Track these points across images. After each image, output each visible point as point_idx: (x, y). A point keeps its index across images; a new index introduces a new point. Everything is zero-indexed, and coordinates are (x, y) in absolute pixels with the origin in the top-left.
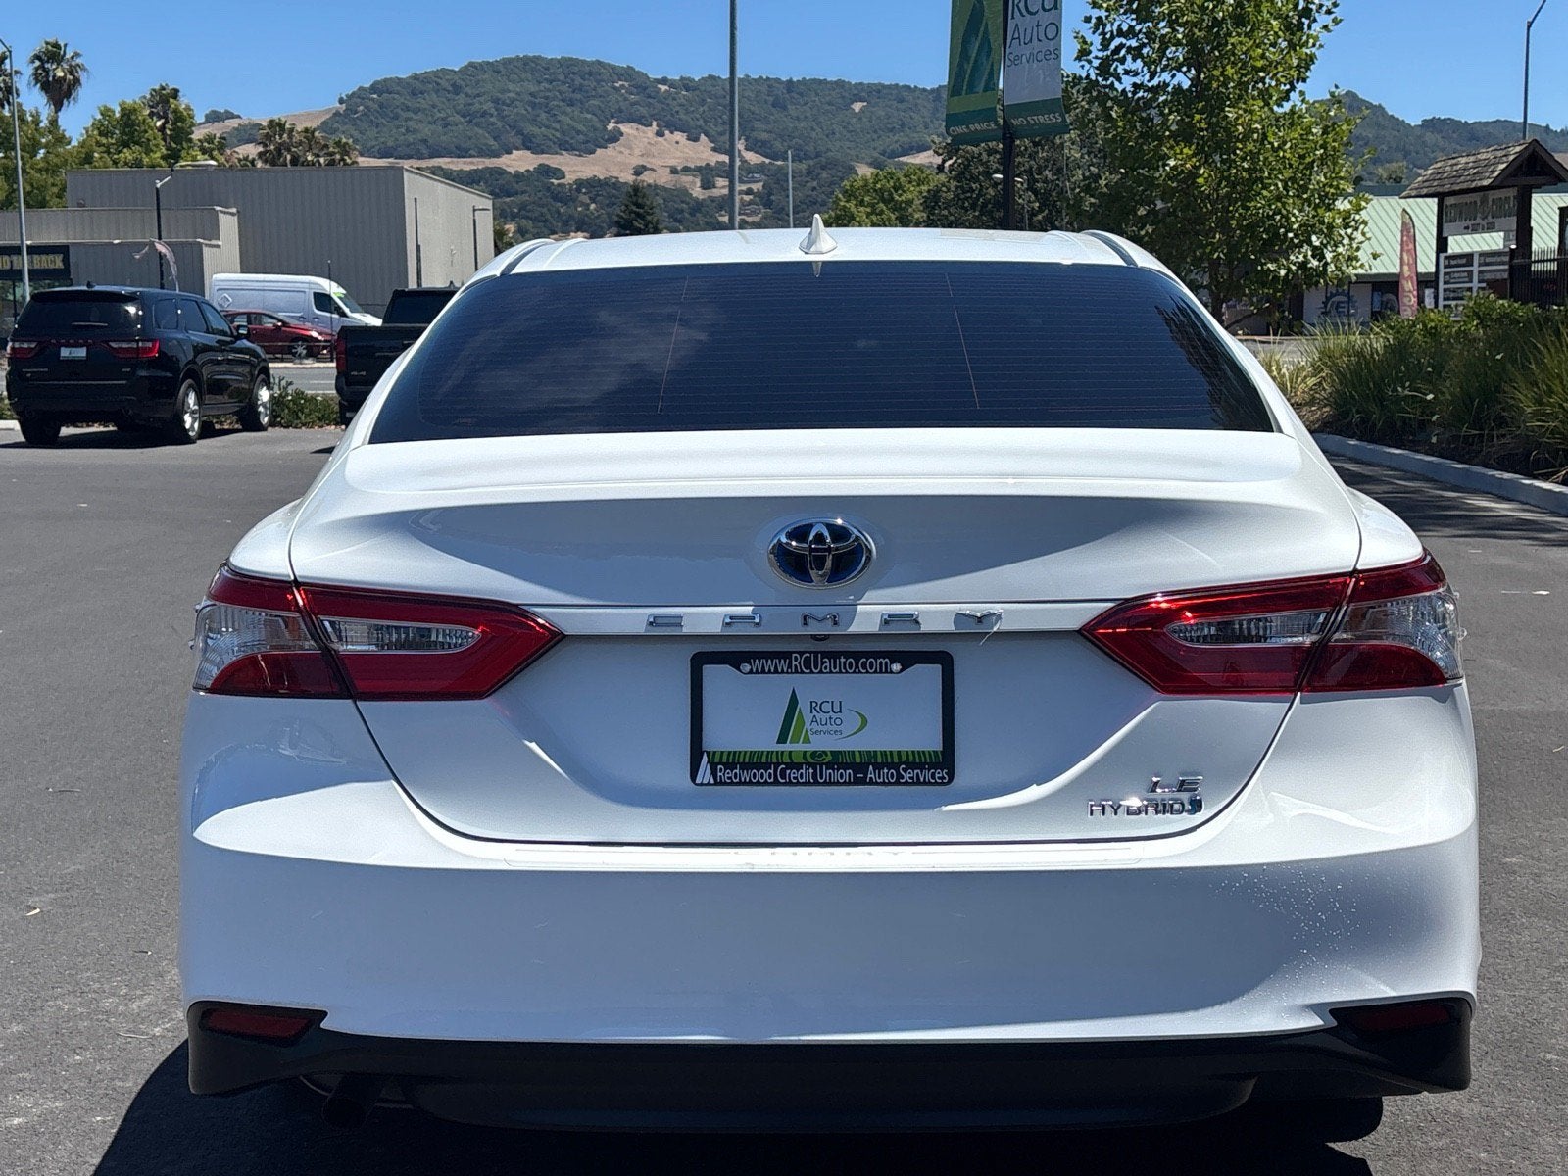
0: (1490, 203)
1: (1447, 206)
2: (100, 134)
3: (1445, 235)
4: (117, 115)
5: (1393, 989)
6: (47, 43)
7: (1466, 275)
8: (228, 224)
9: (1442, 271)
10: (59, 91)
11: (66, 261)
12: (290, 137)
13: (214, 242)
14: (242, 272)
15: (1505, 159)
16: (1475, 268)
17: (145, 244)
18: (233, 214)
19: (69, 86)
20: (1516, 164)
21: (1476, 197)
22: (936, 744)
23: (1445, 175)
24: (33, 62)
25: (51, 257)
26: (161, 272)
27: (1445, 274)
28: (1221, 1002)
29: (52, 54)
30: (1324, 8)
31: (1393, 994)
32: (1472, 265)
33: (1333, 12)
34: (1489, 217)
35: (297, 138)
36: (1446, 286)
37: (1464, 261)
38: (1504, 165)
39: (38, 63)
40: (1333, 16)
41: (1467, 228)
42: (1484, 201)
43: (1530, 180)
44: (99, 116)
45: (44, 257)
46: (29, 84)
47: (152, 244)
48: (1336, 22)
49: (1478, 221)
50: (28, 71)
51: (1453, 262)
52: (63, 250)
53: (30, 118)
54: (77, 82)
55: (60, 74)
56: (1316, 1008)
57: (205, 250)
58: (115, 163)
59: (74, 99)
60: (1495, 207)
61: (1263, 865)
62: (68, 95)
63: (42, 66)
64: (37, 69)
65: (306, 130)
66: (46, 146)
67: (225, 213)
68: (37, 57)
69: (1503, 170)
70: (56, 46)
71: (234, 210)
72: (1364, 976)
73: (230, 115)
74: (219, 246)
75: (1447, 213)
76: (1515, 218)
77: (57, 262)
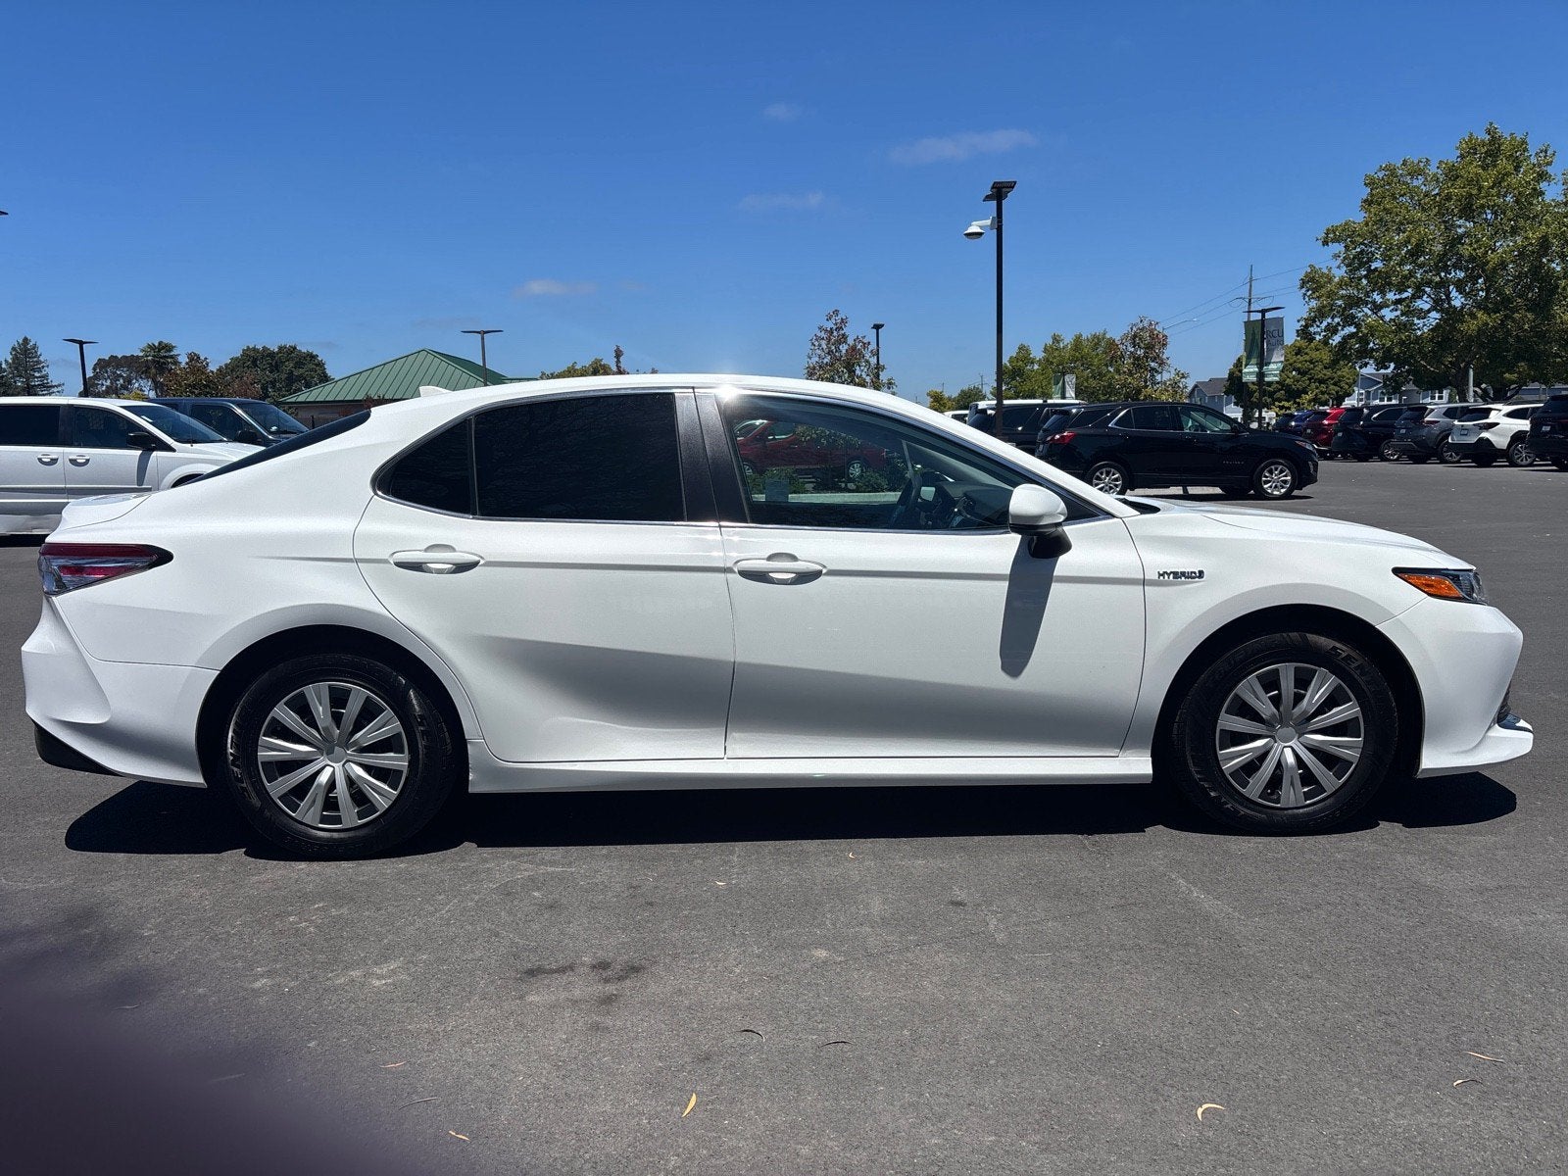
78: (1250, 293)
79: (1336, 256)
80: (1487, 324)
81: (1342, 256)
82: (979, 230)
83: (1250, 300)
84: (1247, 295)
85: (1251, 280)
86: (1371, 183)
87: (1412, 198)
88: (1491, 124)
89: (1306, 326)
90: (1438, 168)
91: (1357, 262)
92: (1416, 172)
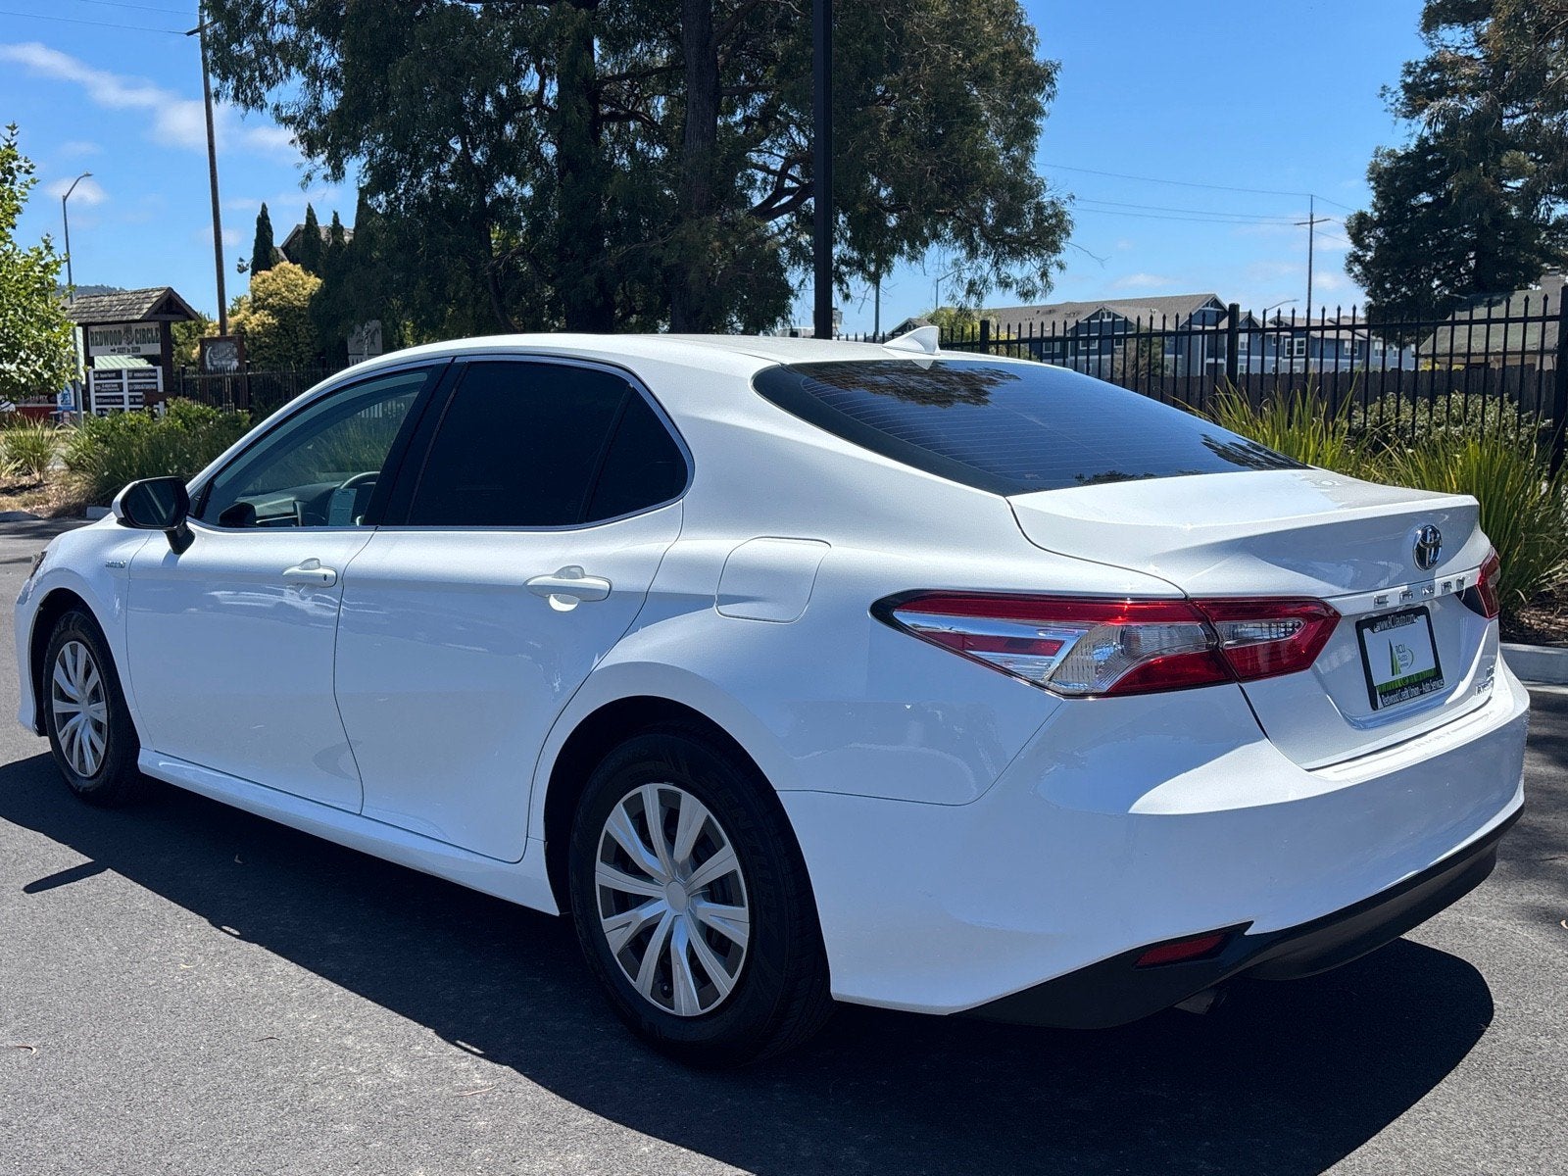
0: (134, 332)
1: (92, 333)
3: (91, 355)
7: (116, 386)
9: (93, 382)
15: (147, 300)
16: (125, 381)
20: (159, 304)
21: (121, 328)
23: (93, 309)
27: (96, 385)
30: (23, 169)
32: (121, 378)
33: (31, 173)
34: (134, 342)
36: (98, 394)
37: (114, 375)
38: (150, 305)
40: (31, 176)
41: (114, 350)
42: (128, 331)
43: (169, 317)
48: (34, 181)
49: (124, 345)
51: (102, 376)
60: (138, 336)
69: (149, 308)
75: (92, 339)
76: (159, 344)
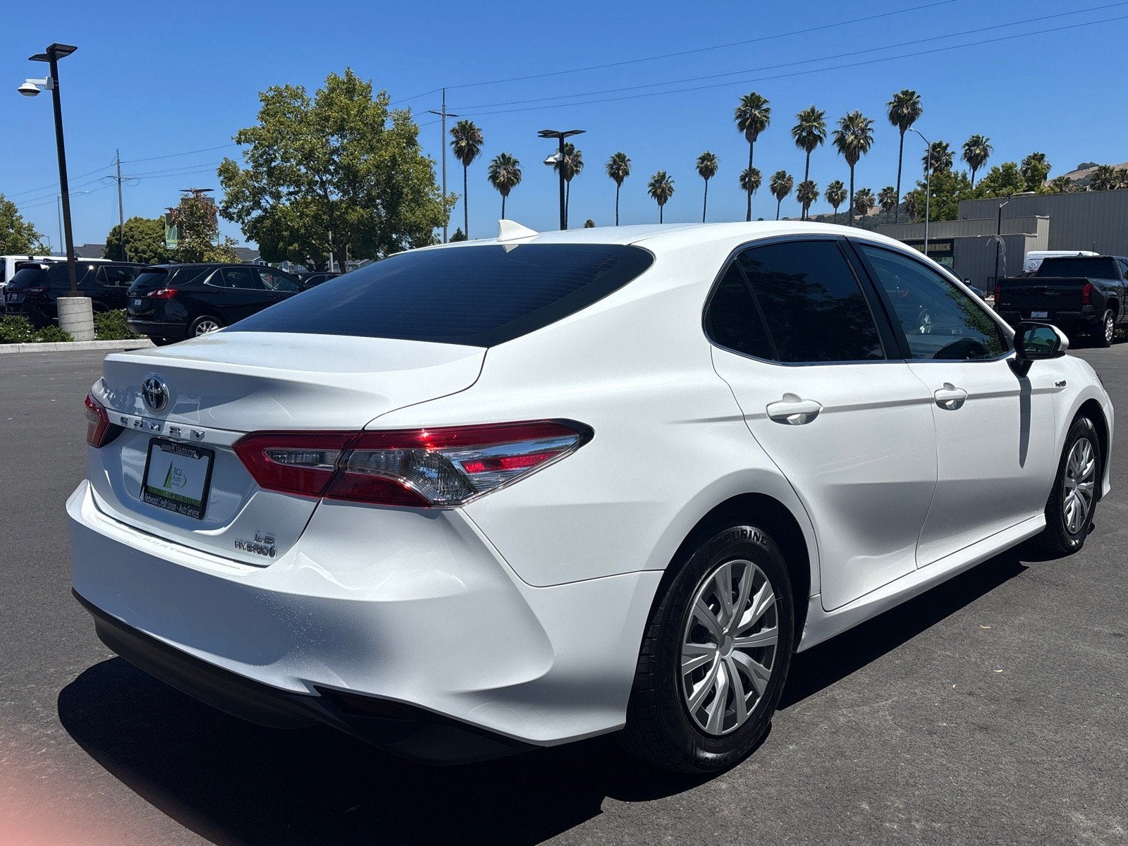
2: (991, 182)
4: (1001, 171)
5: (348, 684)
6: (973, 137)
8: (1043, 225)
10: (975, 161)
11: (952, 247)
12: (1110, 175)
13: (1033, 234)
14: (1049, 250)
17: (989, 237)
18: (1047, 219)
19: (982, 158)
22: (199, 497)
24: (965, 147)
25: (944, 245)
26: (998, 251)
28: (264, 664)
29: (976, 142)
31: (348, 687)
35: (1114, 174)
39: (967, 147)
44: (991, 172)
45: (941, 245)
46: (961, 159)
47: (993, 237)
50: (961, 152)
52: (951, 241)
53: (953, 176)
54: (986, 155)
55: (978, 152)
56: (306, 683)
57: (1027, 239)
58: (997, 195)
59: (984, 164)
61: (273, 591)
62: (980, 162)
63: (969, 149)
64: (966, 150)
65: (1122, 170)
66: (959, 189)
67: (1042, 218)
68: (967, 144)
70: (978, 137)
71: (1048, 217)
72: (330, 672)
73: (1092, 165)
74: (1036, 237)
77: (948, 247)
78: (119, 173)
79: (246, 153)
80: (362, 216)
81: (250, 154)
82: (34, 88)
83: (119, 179)
84: (116, 175)
85: (118, 162)
86: (266, 100)
87: (296, 116)
88: (349, 68)
89: (227, 208)
90: (317, 95)
91: (262, 160)
92: (295, 96)
